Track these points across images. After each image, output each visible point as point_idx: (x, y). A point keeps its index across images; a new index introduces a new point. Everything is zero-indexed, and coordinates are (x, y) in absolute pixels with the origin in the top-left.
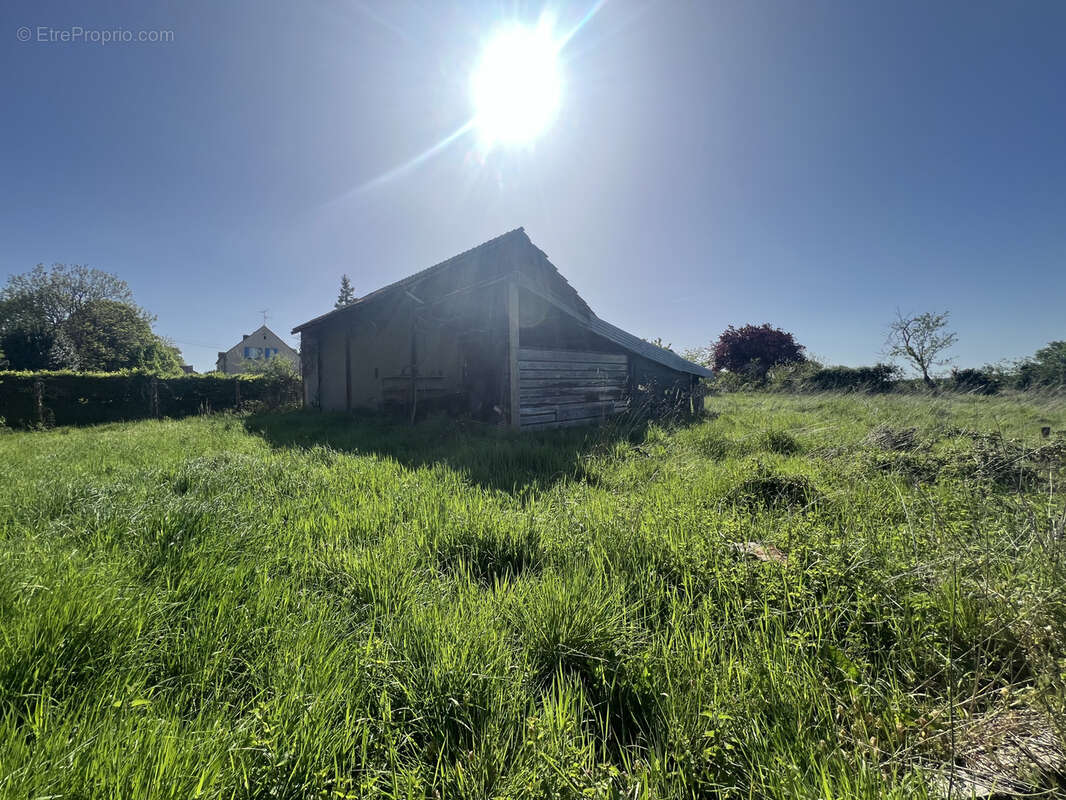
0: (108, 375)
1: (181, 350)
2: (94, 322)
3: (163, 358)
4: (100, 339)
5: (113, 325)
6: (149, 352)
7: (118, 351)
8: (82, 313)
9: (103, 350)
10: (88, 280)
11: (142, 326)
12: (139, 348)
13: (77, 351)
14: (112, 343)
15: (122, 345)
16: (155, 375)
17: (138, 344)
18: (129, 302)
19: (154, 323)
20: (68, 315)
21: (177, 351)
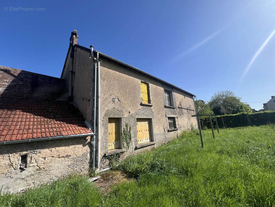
0: (235, 115)
1: (249, 105)
2: (227, 102)
3: (245, 108)
4: (229, 106)
5: (231, 102)
6: (241, 107)
7: (234, 108)
8: (224, 101)
9: (231, 108)
10: (224, 94)
11: (238, 101)
12: (238, 106)
13: (225, 110)
14: (232, 107)
15: (234, 107)
16: (247, 114)
17: (238, 105)
18: (234, 96)
19: (241, 99)
20: (222, 102)
21: (248, 105)
